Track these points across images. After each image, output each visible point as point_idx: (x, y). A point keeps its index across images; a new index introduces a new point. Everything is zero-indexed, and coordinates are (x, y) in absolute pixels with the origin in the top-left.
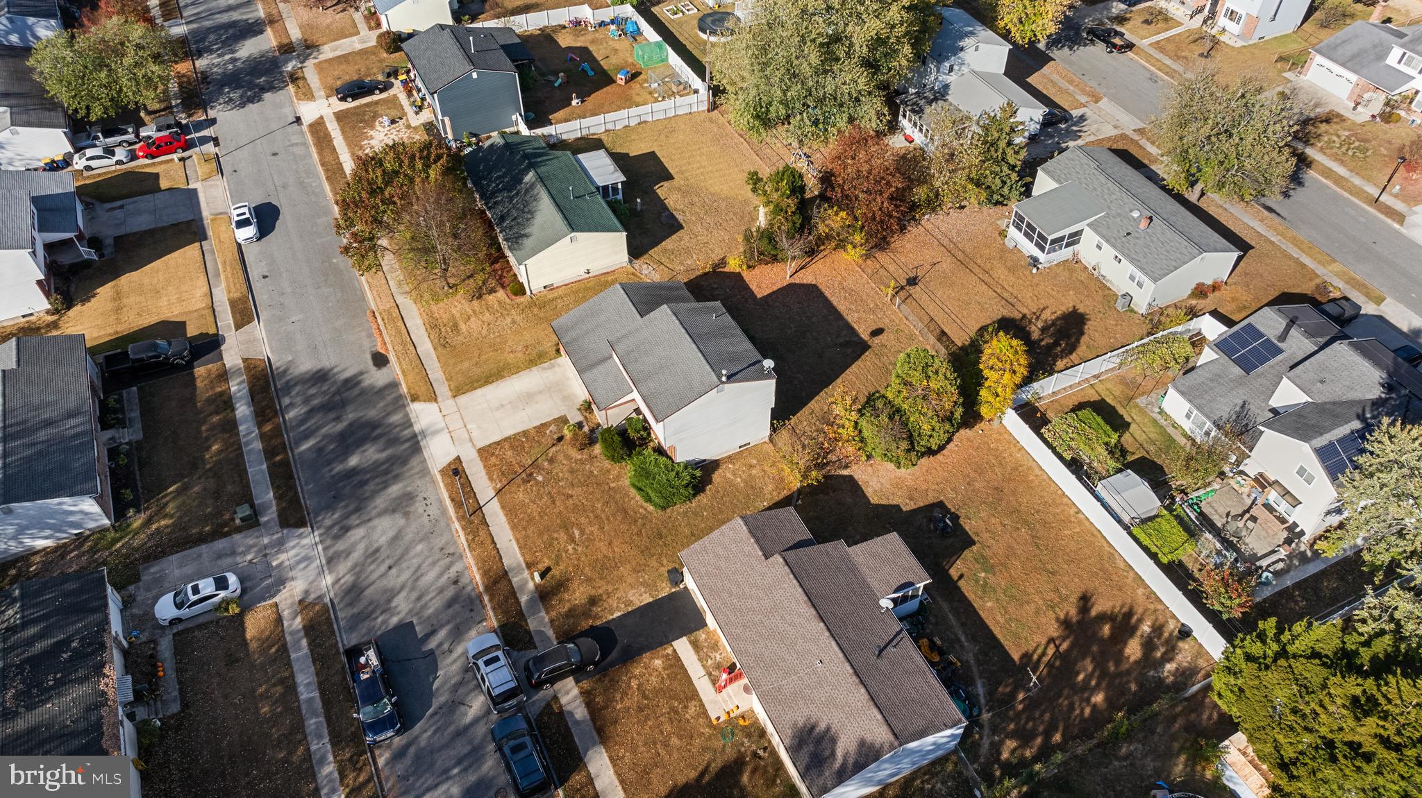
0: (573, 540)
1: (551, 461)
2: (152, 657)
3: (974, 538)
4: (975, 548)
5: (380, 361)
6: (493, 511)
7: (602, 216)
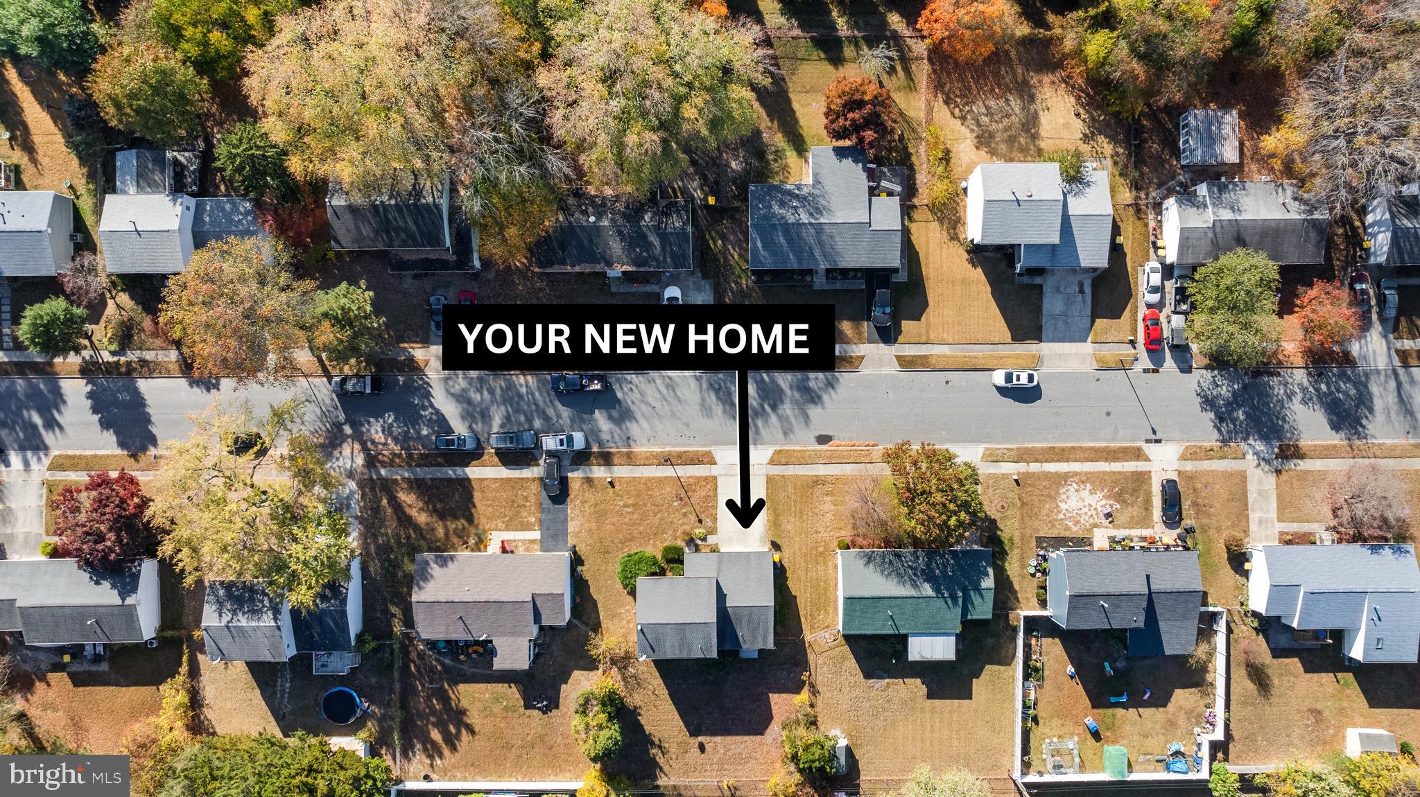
0: (626, 506)
1: (685, 515)
2: (648, 282)
3: (528, 712)
4: (522, 710)
5: (823, 439)
6: (668, 471)
7: (863, 625)
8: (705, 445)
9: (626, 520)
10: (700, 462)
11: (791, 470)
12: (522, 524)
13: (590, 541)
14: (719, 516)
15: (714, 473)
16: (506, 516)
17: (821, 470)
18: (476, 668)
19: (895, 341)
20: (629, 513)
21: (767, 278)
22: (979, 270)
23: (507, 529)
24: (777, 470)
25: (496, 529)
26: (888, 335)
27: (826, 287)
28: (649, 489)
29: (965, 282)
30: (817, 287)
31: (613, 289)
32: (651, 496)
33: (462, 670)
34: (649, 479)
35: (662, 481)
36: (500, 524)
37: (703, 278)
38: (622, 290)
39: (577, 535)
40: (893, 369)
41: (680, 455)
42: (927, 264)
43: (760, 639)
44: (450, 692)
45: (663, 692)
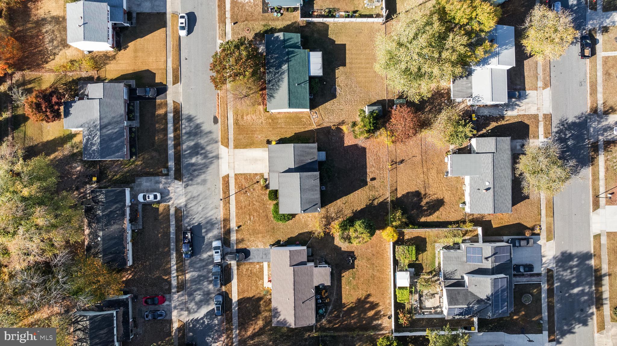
0: (250, 219)
1: (254, 190)
2: (137, 210)
3: (356, 267)
4: (354, 270)
5: (216, 121)
6: (233, 199)
7: (304, 98)
8: (219, 180)
9: (257, 219)
10: (228, 182)
11: (231, 136)
12: (259, 272)
13: (268, 237)
14: (255, 173)
15: (233, 175)
16: (256, 280)
17: (231, 121)
18: (333, 293)
19: (166, 85)
20: (254, 218)
21: (134, 150)
22: (129, 44)
23: (263, 279)
24: (231, 143)
25: (263, 285)
26: (162, 89)
27: (138, 121)
28: (241, 208)
29: (136, 51)
30: (138, 125)
31: (141, 227)
32: (245, 207)
33: (334, 301)
34: (237, 208)
35: (237, 202)
36: (260, 282)
37: (134, 182)
38: (141, 223)
39: (265, 244)
40: (180, 87)
41: (224, 193)
42: (128, 70)
43: (312, 150)
44: (348, 307)
45: (344, 199)
